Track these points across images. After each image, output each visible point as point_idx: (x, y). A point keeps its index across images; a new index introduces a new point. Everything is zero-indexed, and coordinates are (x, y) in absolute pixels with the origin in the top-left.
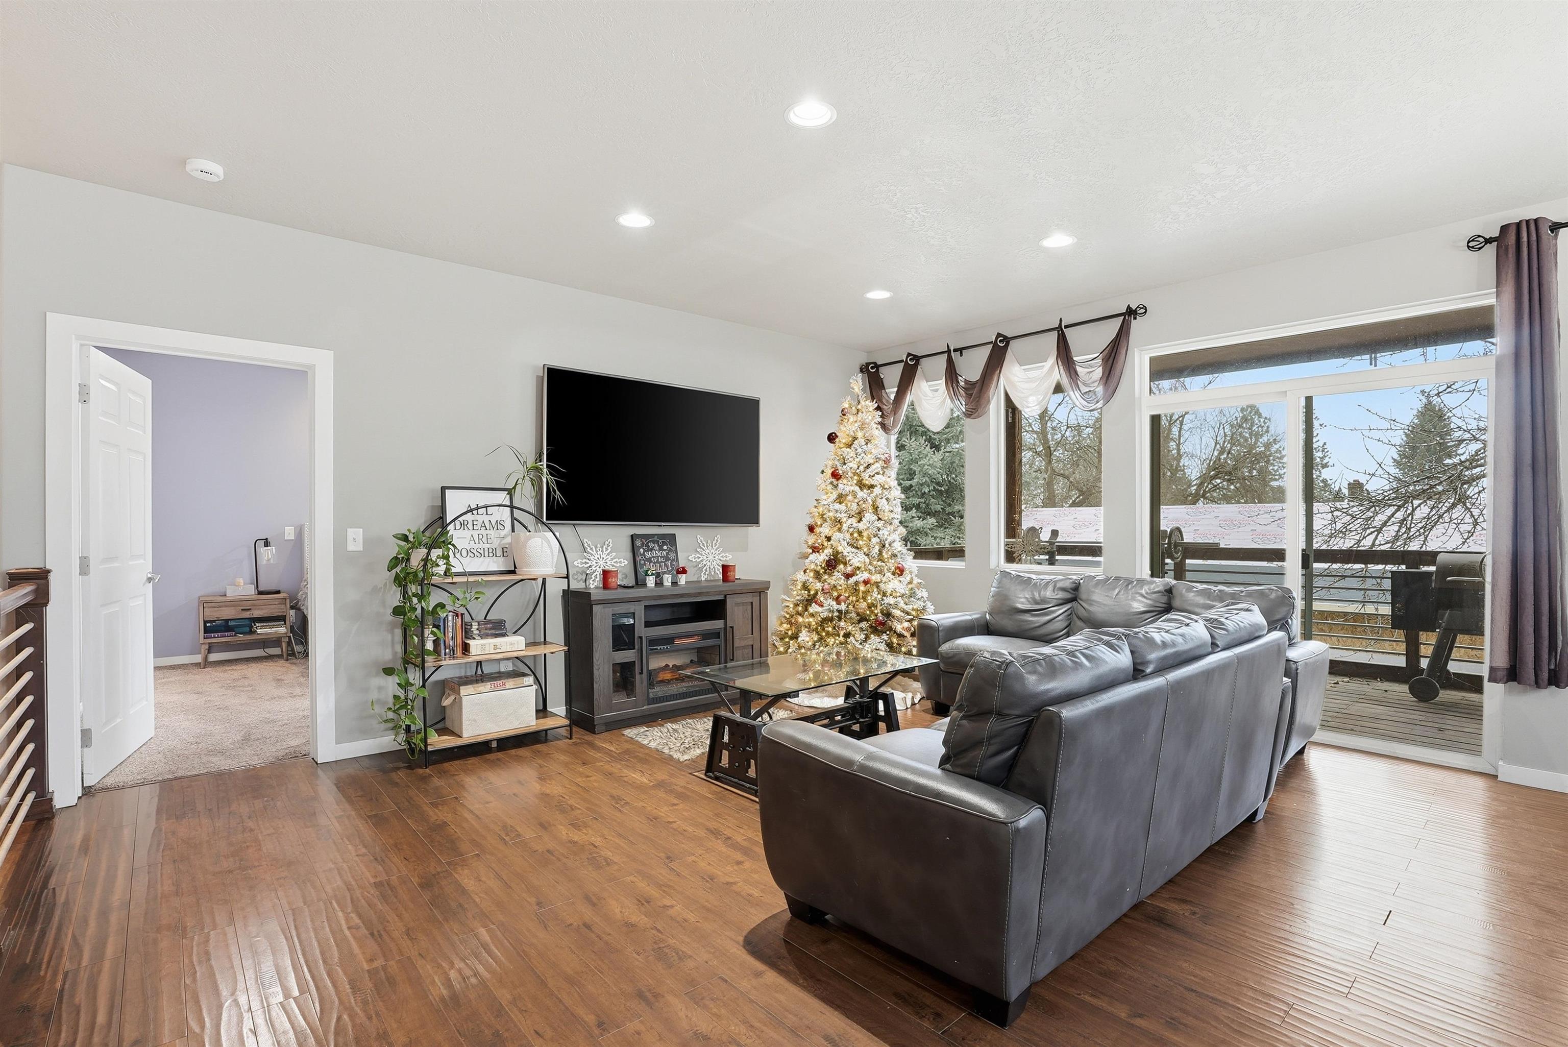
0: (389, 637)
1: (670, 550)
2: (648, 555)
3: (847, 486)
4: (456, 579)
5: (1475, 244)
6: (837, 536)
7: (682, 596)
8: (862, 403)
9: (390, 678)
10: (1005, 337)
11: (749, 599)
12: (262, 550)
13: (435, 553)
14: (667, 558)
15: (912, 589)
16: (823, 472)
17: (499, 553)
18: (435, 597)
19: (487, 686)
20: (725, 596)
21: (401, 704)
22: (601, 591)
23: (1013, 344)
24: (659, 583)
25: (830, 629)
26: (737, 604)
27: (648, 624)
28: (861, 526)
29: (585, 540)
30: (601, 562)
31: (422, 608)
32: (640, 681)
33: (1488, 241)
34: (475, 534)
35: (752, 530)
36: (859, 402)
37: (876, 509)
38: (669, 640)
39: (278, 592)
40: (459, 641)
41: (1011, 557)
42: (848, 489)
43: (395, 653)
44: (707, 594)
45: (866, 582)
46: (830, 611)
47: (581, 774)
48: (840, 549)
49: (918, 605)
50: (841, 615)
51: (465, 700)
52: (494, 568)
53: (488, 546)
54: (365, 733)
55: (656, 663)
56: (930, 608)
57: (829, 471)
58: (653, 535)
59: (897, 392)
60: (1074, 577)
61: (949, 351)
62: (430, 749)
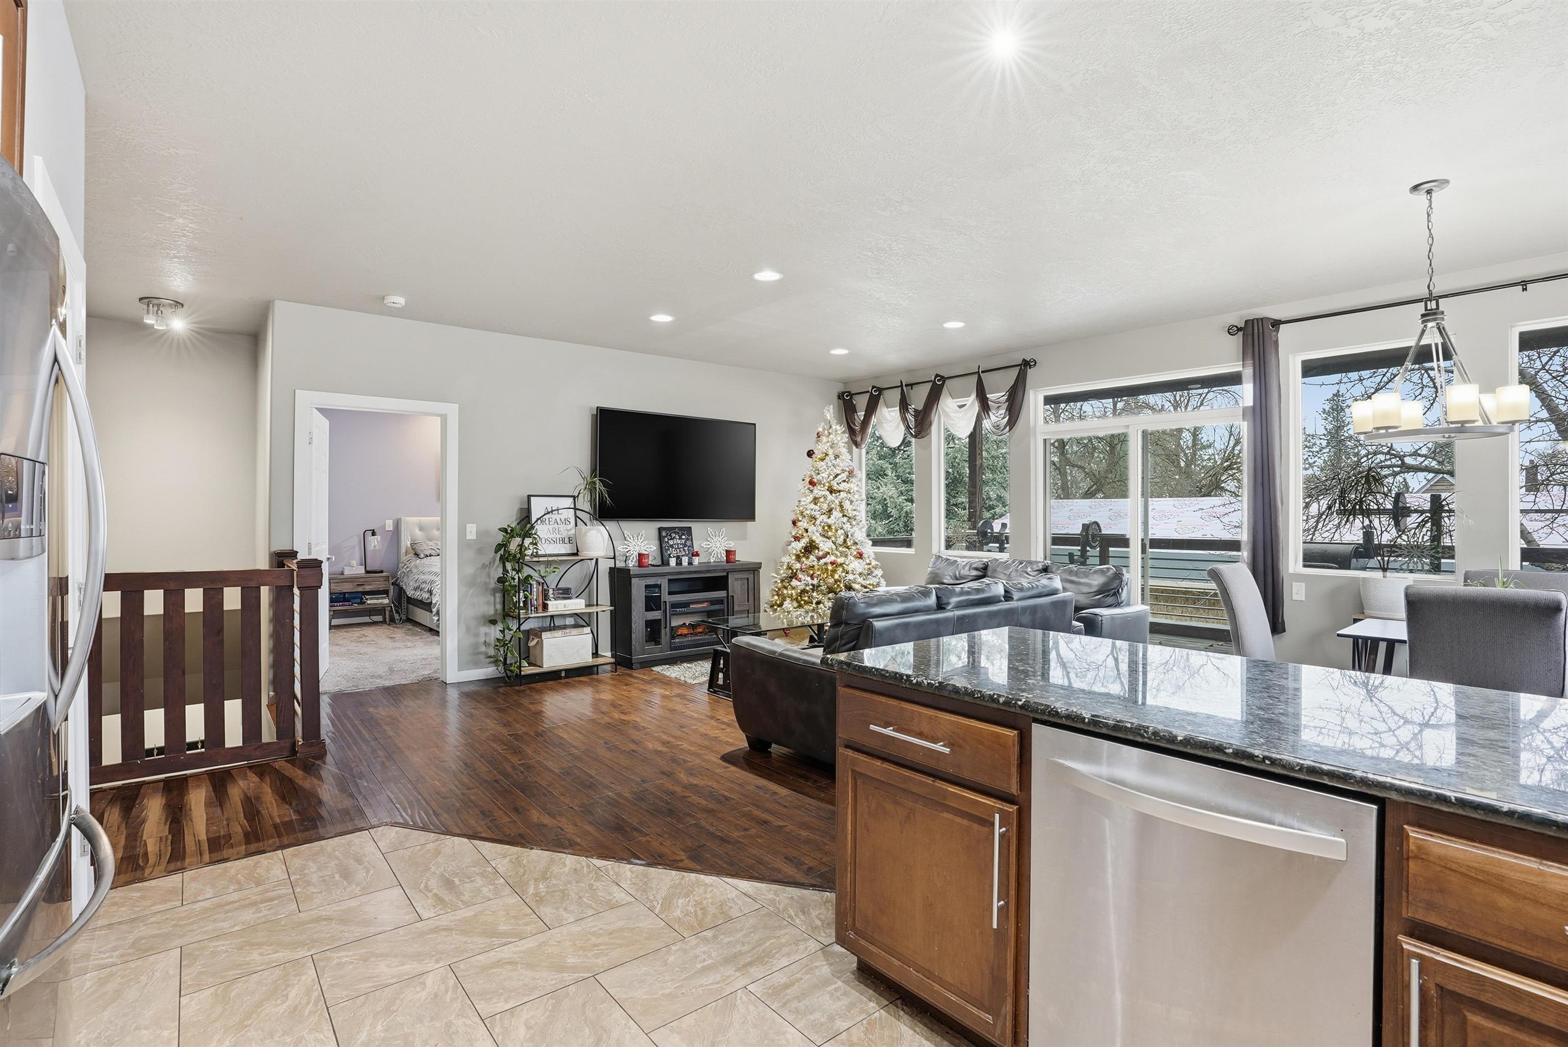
0: (492, 599)
1: (687, 539)
2: (671, 542)
3: (819, 491)
4: (541, 559)
5: (1232, 330)
6: (811, 528)
7: (695, 572)
8: (834, 427)
9: (493, 627)
10: (942, 377)
11: (745, 575)
12: (370, 538)
13: (527, 541)
14: (685, 545)
15: (870, 569)
16: (804, 480)
17: (567, 541)
18: (527, 571)
19: (559, 633)
20: (728, 573)
21: (501, 643)
22: (637, 568)
23: (948, 382)
24: (679, 563)
25: (806, 598)
26: (737, 579)
27: (670, 593)
28: (830, 521)
29: (625, 532)
30: (637, 548)
31: (519, 577)
32: (665, 634)
33: (1239, 329)
34: (550, 527)
35: (750, 524)
36: (831, 427)
37: (841, 506)
38: (686, 605)
39: (382, 572)
40: (541, 602)
41: (949, 546)
42: (821, 493)
43: (496, 610)
44: (714, 571)
45: (832, 563)
46: (807, 585)
47: (625, 691)
48: (814, 538)
49: (874, 581)
50: (815, 588)
51: (544, 641)
52: (563, 551)
53: (560, 536)
54: (476, 664)
55: (675, 622)
56: (883, 582)
57: (808, 480)
58: (675, 528)
59: (865, 415)
60: (985, 560)
61: (901, 386)
62: (523, 673)
